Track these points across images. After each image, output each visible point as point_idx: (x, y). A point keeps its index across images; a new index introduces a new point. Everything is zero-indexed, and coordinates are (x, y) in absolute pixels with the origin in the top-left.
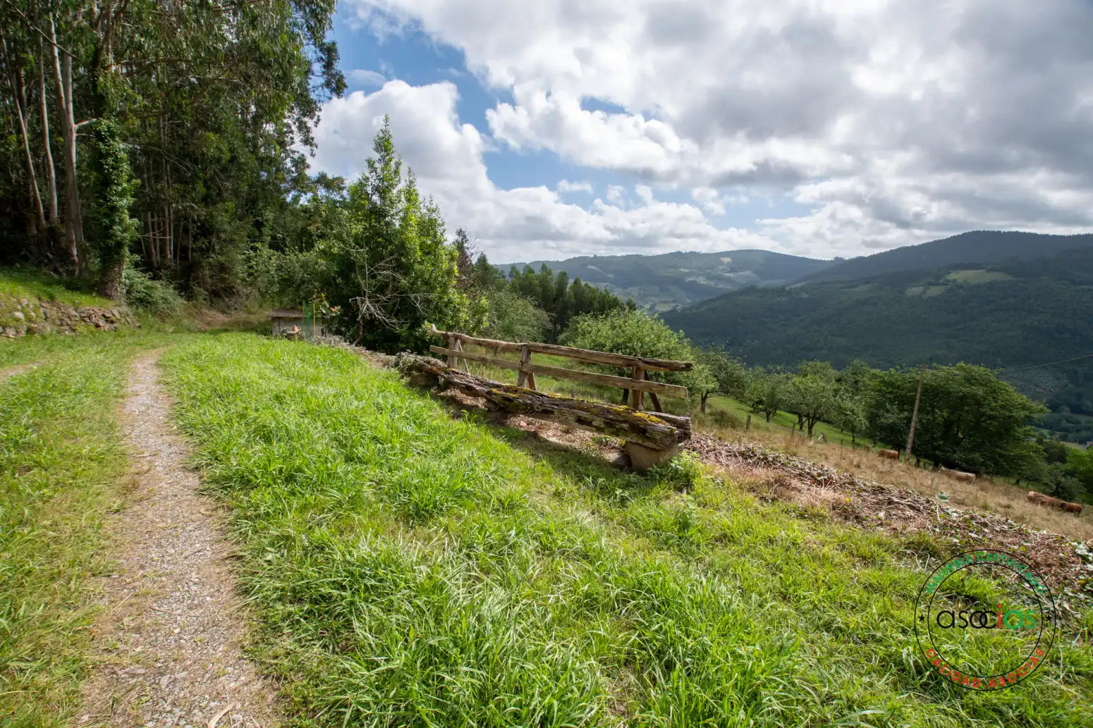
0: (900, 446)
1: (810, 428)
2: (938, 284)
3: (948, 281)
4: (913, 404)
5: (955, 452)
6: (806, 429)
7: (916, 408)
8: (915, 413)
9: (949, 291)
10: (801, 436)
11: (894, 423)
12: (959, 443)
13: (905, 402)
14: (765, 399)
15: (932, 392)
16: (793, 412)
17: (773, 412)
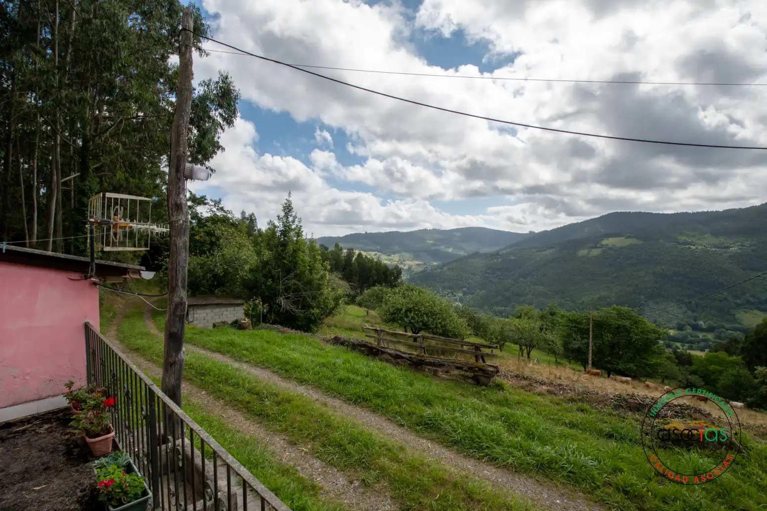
0: (584, 363)
1: (529, 354)
2: (597, 248)
3: (603, 245)
4: (588, 334)
5: (618, 364)
6: (525, 354)
7: (591, 337)
8: (591, 340)
9: (604, 252)
10: (523, 361)
11: (579, 347)
12: (620, 358)
13: (584, 332)
14: (499, 337)
15: (600, 325)
16: (516, 343)
17: (503, 344)
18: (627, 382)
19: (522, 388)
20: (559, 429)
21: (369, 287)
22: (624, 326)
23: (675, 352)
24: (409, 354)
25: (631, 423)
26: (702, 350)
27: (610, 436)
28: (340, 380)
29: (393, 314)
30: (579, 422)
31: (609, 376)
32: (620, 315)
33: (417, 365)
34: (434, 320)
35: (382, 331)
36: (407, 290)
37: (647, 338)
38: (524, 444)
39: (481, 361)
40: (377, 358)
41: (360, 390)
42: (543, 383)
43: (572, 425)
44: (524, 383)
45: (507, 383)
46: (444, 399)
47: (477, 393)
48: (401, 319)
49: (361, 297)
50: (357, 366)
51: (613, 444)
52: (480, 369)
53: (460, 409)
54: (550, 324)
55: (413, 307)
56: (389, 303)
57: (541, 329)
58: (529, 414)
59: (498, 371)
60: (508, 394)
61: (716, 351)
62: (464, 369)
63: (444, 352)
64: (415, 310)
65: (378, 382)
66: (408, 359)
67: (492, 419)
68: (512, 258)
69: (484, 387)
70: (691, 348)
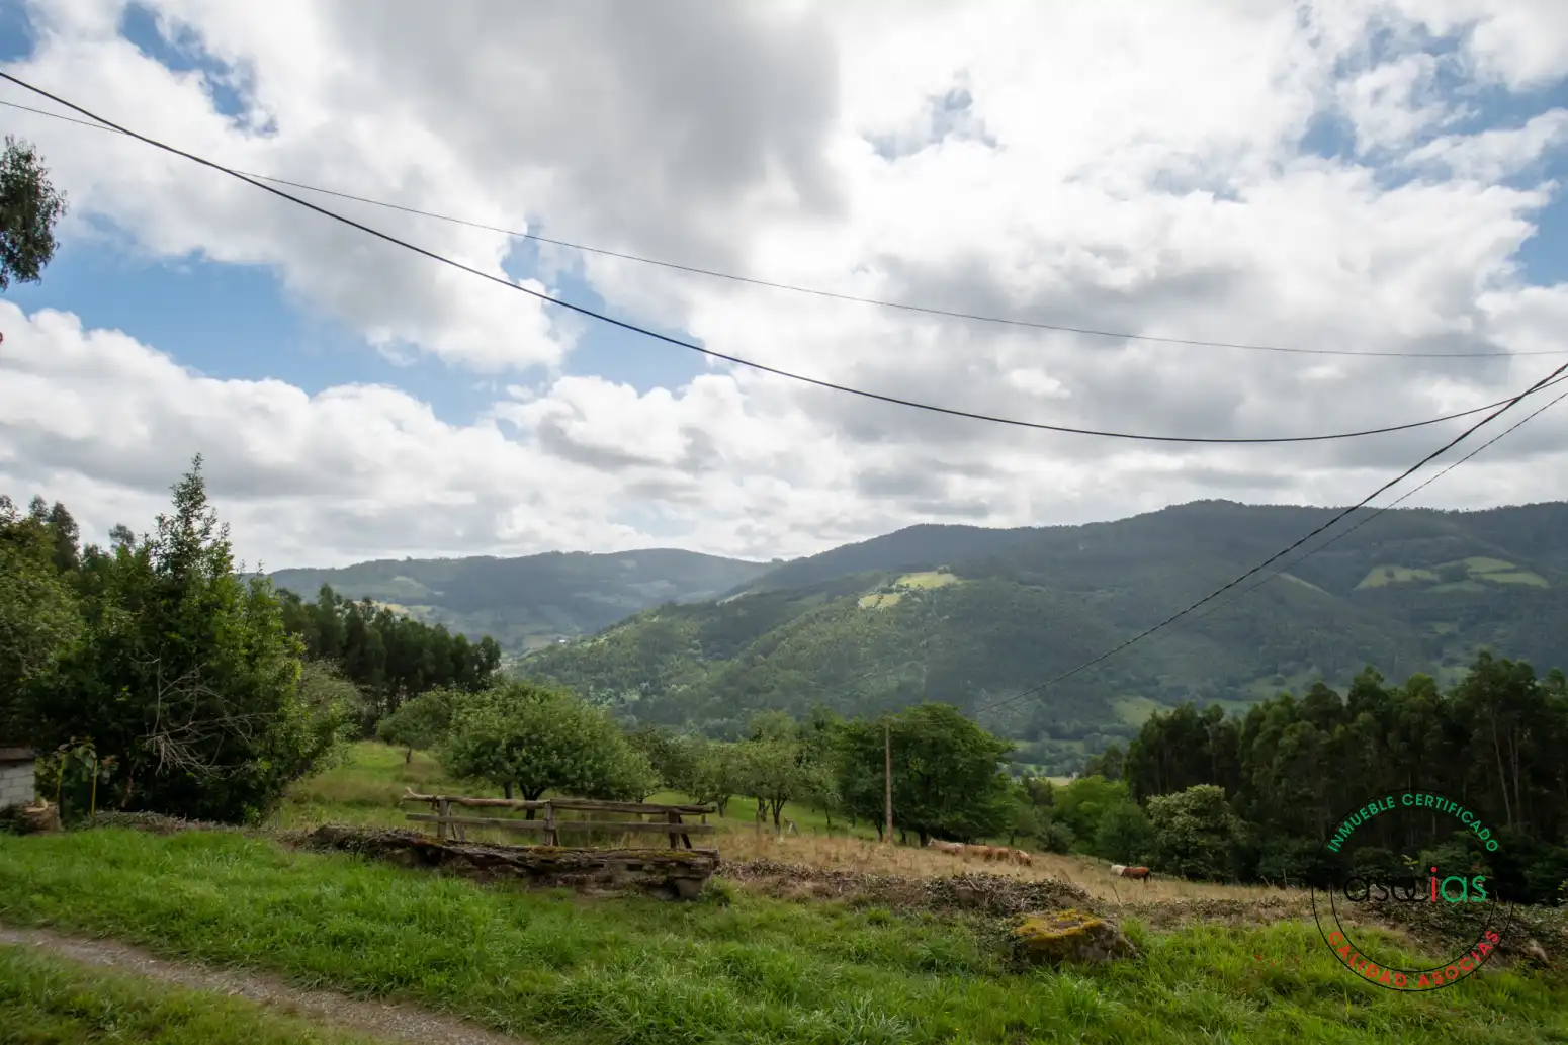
0: (879, 821)
2: (891, 592)
3: (902, 586)
4: (884, 761)
5: (937, 816)
6: (770, 817)
7: (888, 767)
8: (889, 773)
9: (904, 599)
10: (767, 831)
11: (868, 791)
12: (939, 802)
13: (875, 759)
14: (718, 786)
15: (903, 742)
16: (753, 795)
17: (726, 800)
18: (954, 852)
19: (766, 891)
20: (837, 969)
21: (412, 692)
22: (944, 741)
23: (1027, 783)
24: (518, 850)
25: (963, 932)
26: (1068, 774)
27: (928, 966)
28: (336, 941)
29: (477, 754)
30: (874, 946)
31: (924, 842)
32: (936, 719)
33: (541, 872)
34: (575, 761)
35: (449, 801)
36: (512, 695)
37: (983, 761)
38: (773, 1015)
39: (681, 845)
40: (436, 870)
41: (393, 959)
42: (804, 876)
43: (862, 957)
44: (769, 879)
45: (734, 885)
46: (601, 945)
47: (674, 918)
48: (497, 765)
49: (393, 718)
50: (382, 899)
51: (934, 982)
52: (681, 864)
53: (638, 963)
54: (815, 748)
55: (528, 735)
56: (465, 729)
57: (799, 760)
58: (781, 947)
59: (717, 863)
60: (738, 911)
61: (1089, 775)
62: (646, 867)
63: (597, 835)
64: (531, 742)
65: (438, 931)
66: (515, 864)
67: (707, 973)
69: (688, 903)
70: (1051, 773)
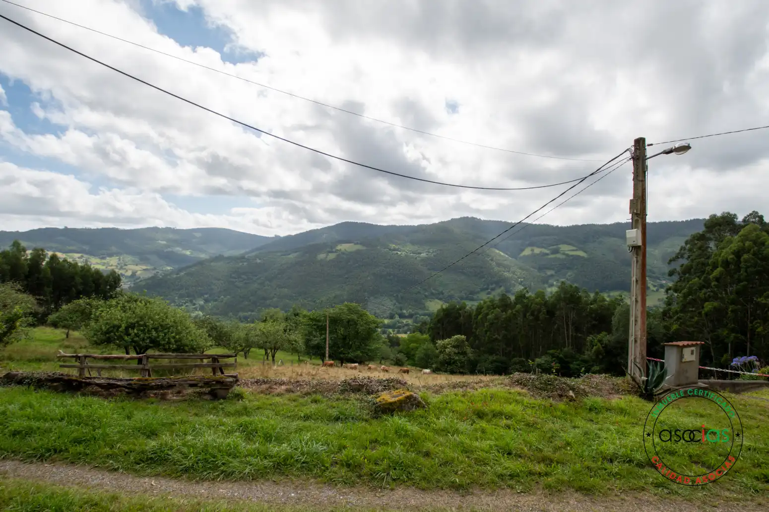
0: (322, 357)
1: (273, 357)
2: (333, 252)
3: (337, 250)
4: (325, 330)
5: (349, 353)
6: (270, 358)
7: (328, 332)
8: (328, 334)
9: (338, 255)
10: (268, 364)
11: (318, 343)
12: (350, 347)
13: (322, 329)
14: (244, 344)
15: (335, 321)
16: (261, 347)
17: (249, 350)
18: (355, 368)
19: (262, 392)
20: (295, 424)
21: (69, 301)
22: (353, 320)
23: (389, 337)
24: (127, 380)
25: (354, 404)
26: (406, 333)
27: (337, 419)
28: (15, 434)
29: (108, 332)
30: (313, 412)
31: (342, 365)
32: (351, 310)
33: (138, 391)
34: (165, 335)
35: (86, 357)
36: (128, 302)
37: (369, 328)
38: (262, 448)
39: (220, 373)
40: (79, 393)
41: (51, 440)
42: (282, 383)
43: (307, 418)
44: (264, 386)
45: (246, 391)
46: (173, 424)
47: (214, 408)
48: (120, 338)
49: (58, 314)
50: (43, 410)
51: (339, 425)
52: (218, 382)
53: (193, 431)
54: (294, 325)
55: (137, 322)
56: (101, 320)
57: (285, 331)
58: (268, 417)
59: (237, 381)
60: (247, 402)
61: (414, 332)
62: (200, 385)
63: (178, 371)
64: (140, 325)
65: (79, 424)
66: (126, 387)
67: (230, 432)
68: (258, 261)
69: (222, 401)
70: (399, 332)
